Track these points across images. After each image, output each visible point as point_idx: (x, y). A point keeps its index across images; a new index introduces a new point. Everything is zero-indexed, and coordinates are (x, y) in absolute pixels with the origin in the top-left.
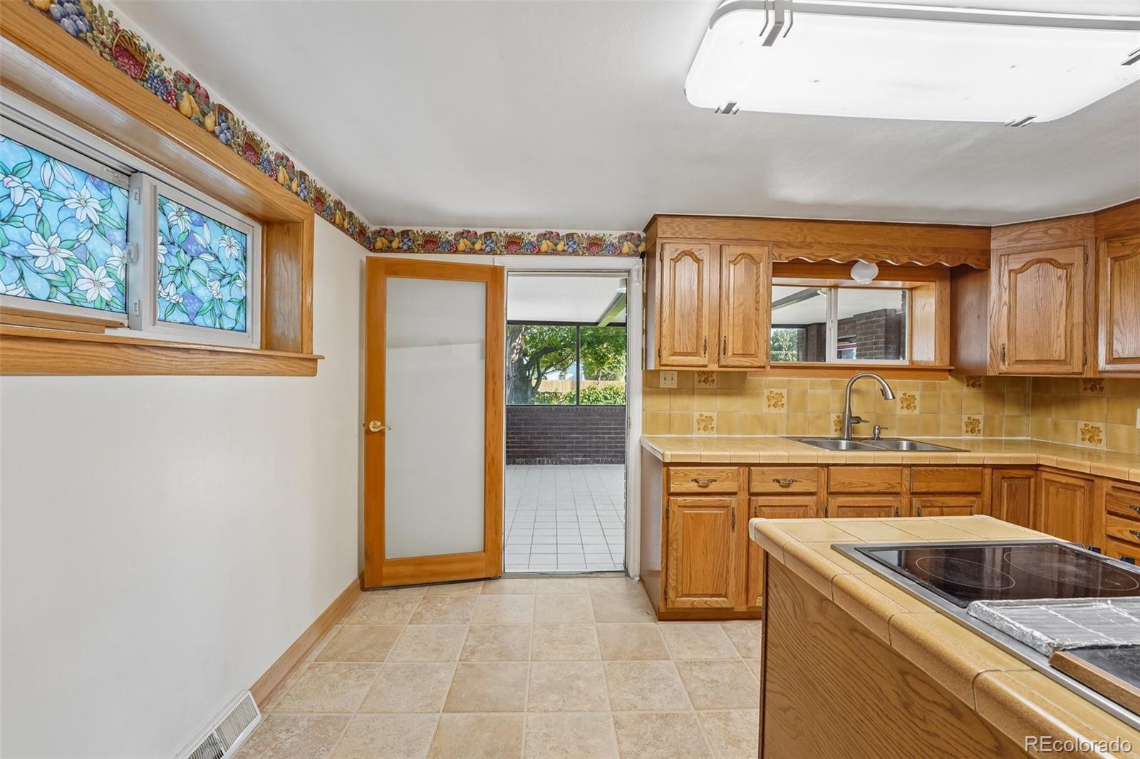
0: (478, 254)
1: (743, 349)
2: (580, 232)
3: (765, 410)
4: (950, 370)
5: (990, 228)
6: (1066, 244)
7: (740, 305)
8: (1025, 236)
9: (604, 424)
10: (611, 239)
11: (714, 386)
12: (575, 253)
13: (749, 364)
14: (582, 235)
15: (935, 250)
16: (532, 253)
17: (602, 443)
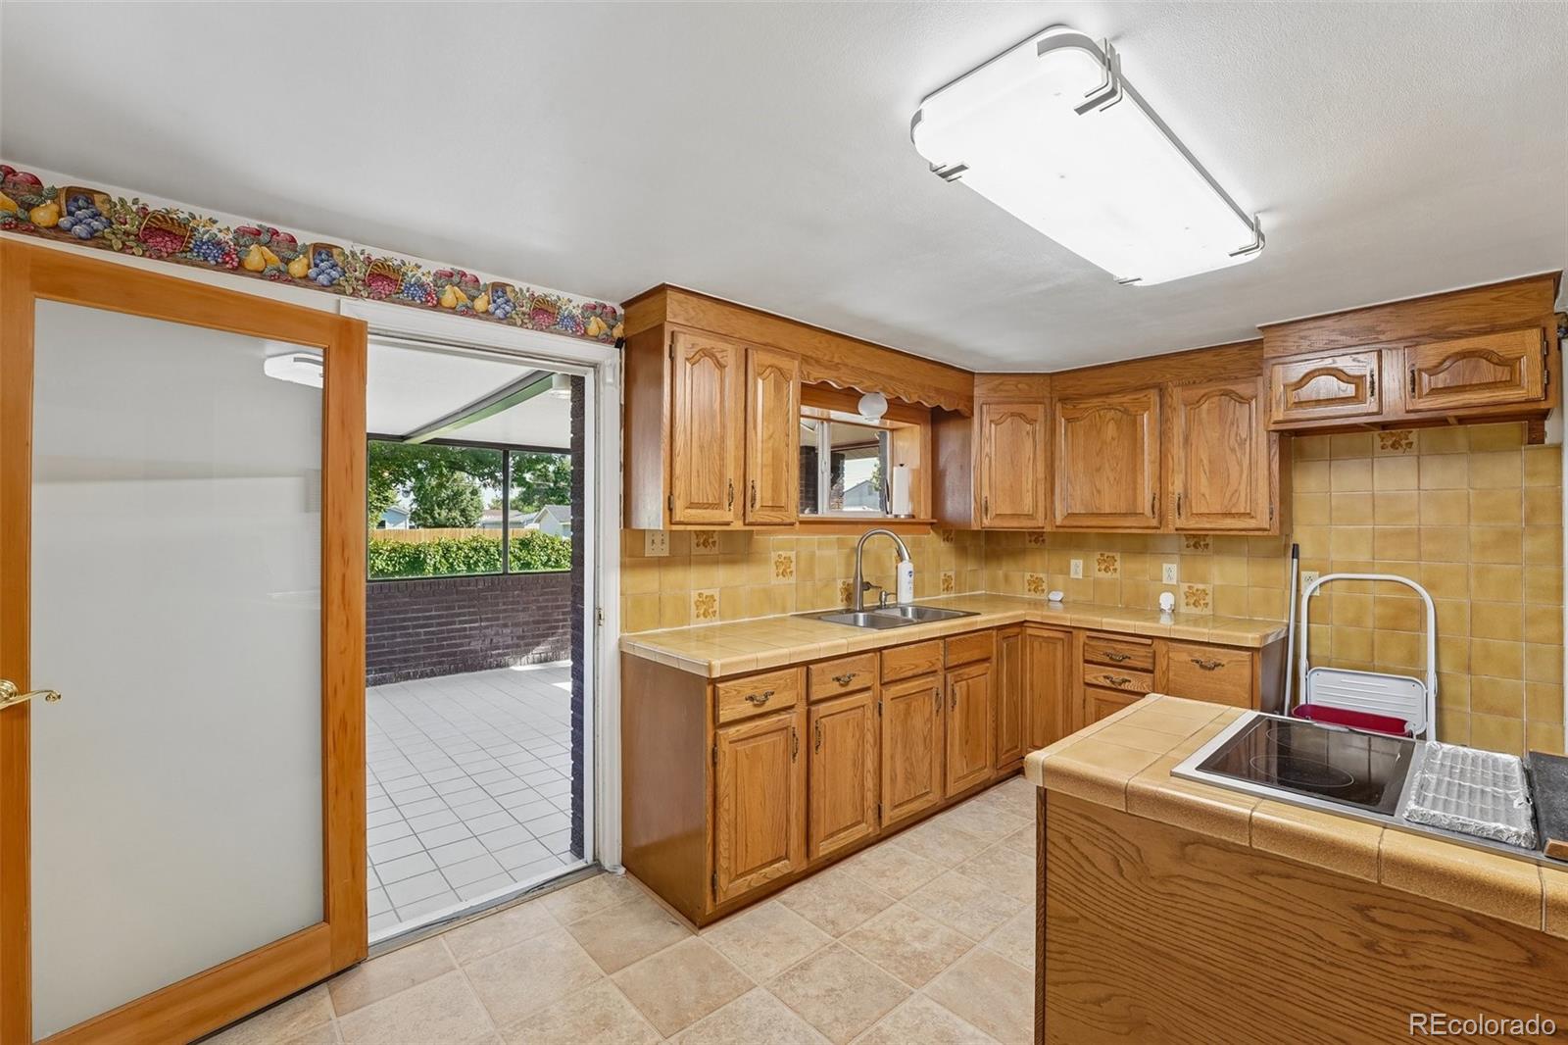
0: (297, 285)
1: (773, 500)
2: (518, 285)
3: (775, 581)
4: (932, 524)
5: (973, 374)
6: (1031, 400)
7: (771, 437)
8: (1001, 387)
9: (418, 611)
10: (571, 308)
11: (716, 550)
12: (507, 319)
13: (778, 520)
14: (521, 290)
15: (938, 390)
16: (423, 305)
17: (414, 643)
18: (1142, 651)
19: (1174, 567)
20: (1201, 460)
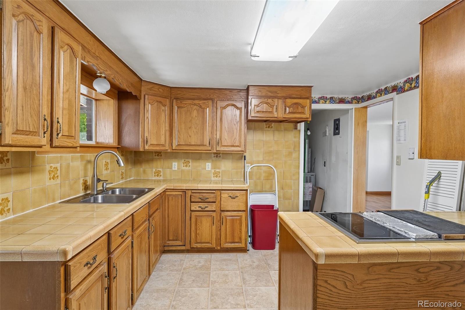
1: (68, 131)
3: (48, 183)
4: (118, 148)
5: (141, 80)
6: (164, 96)
11: (9, 165)
13: (71, 145)
15: (132, 85)
18: (212, 195)
19: (210, 164)
20: (225, 127)
